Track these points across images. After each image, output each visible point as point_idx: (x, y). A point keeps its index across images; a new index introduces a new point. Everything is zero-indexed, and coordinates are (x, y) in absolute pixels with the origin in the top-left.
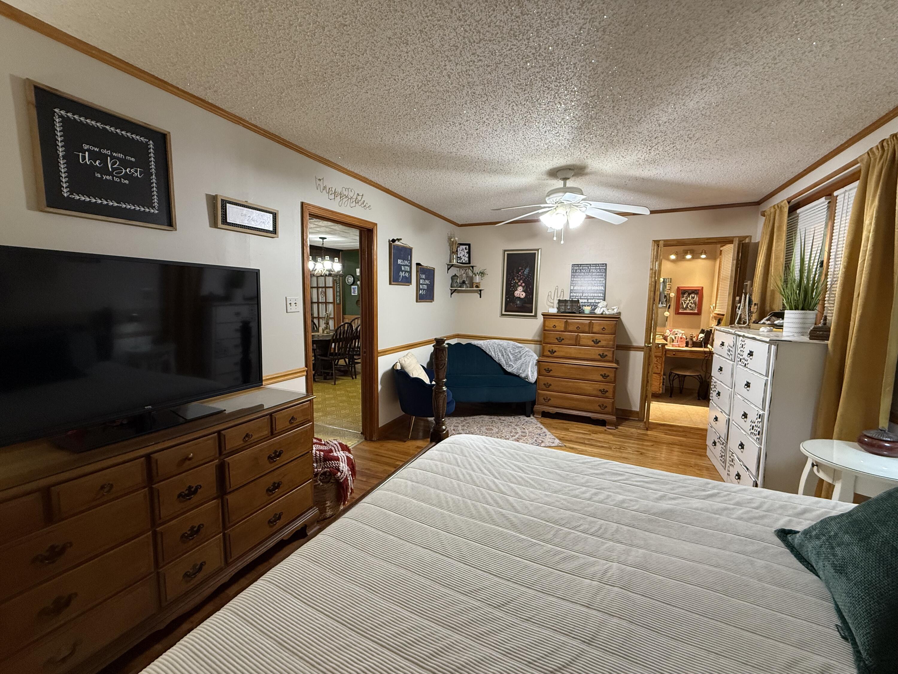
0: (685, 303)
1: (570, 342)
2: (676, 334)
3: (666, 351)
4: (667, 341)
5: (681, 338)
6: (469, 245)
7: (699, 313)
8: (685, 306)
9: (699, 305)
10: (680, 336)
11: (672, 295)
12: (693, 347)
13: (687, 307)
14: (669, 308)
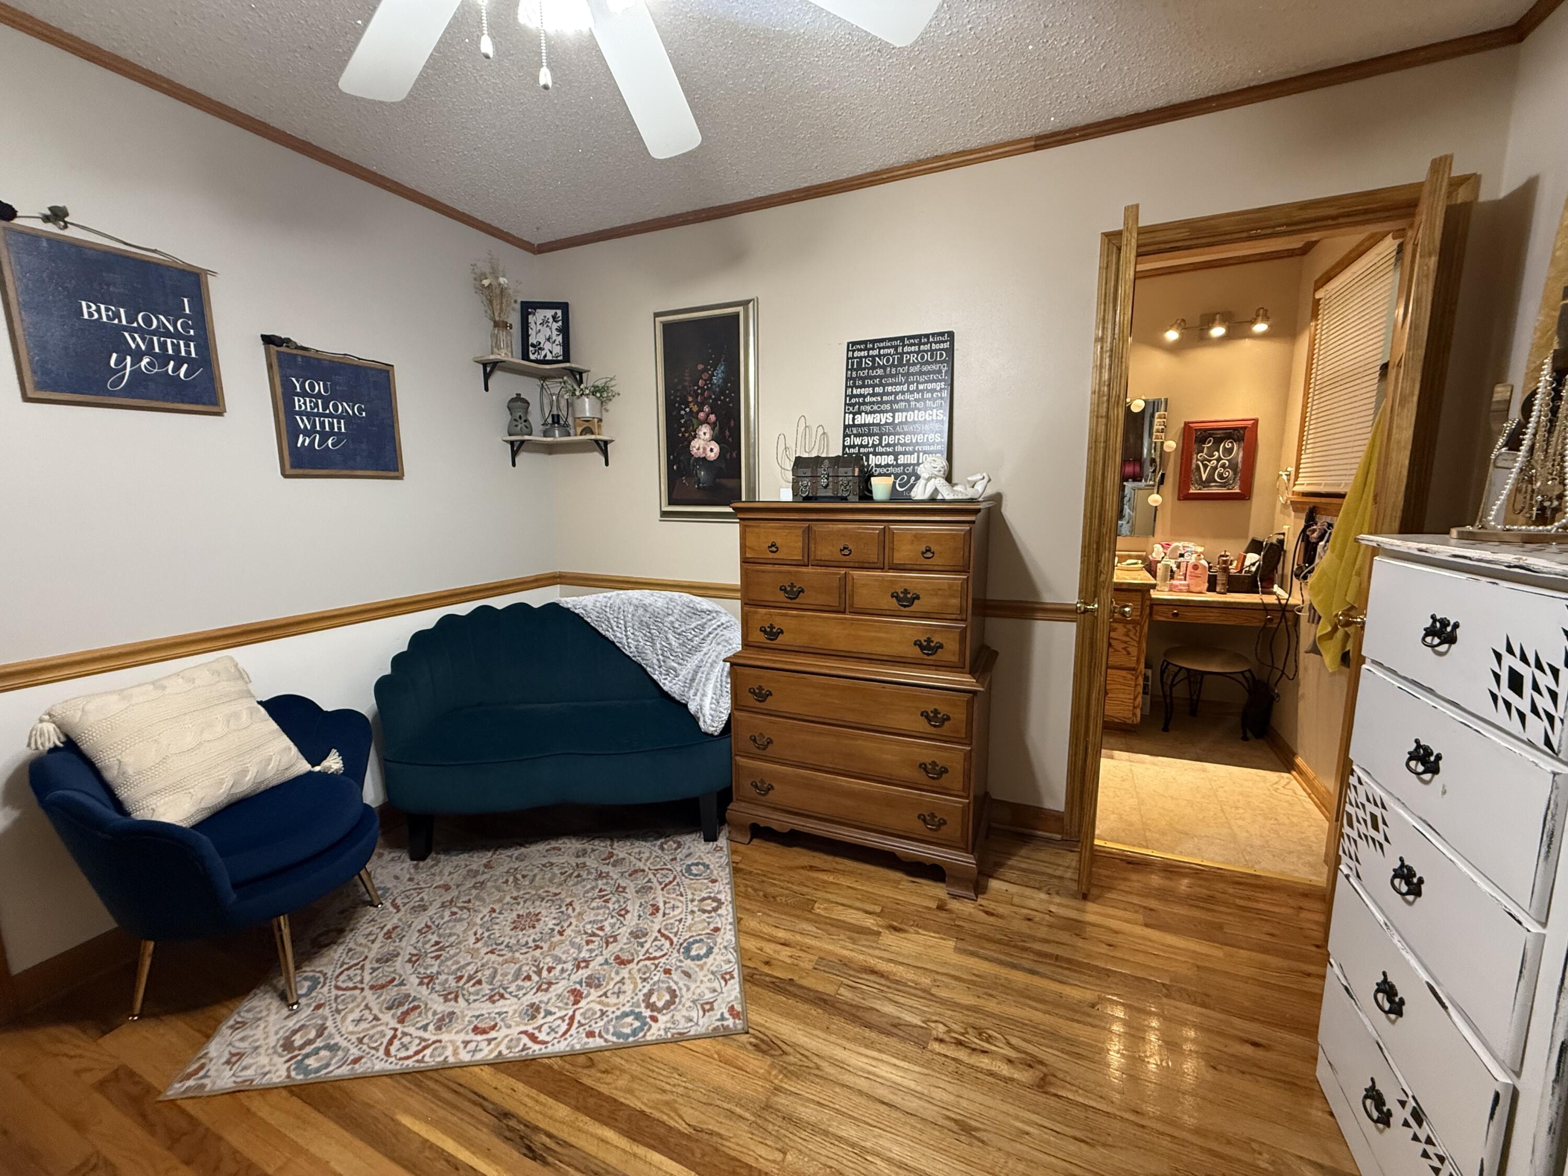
0: (1205, 466)
1: (820, 599)
2: (1182, 555)
3: (1151, 606)
4: (1154, 575)
5: (1196, 567)
6: (564, 307)
7: (1245, 495)
8: (1204, 477)
9: (1246, 471)
10: (1192, 559)
11: (1171, 445)
12: (1229, 591)
13: (1211, 479)
14: (1162, 482)
